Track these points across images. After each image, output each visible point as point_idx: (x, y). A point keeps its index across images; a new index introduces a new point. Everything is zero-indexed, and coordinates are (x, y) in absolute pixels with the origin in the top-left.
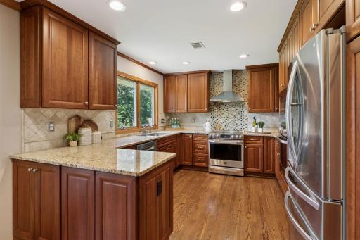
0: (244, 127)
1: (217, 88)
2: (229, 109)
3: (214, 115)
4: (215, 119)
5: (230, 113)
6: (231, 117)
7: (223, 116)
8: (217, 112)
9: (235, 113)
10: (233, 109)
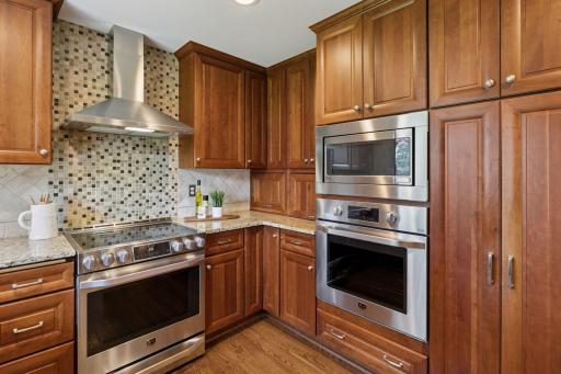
0: (169, 208)
1: (73, 78)
2: (124, 157)
3: (62, 175)
4: (69, 191)
5: (125, 168)
6: (130, 179)
7: (101, 178)
8: (75, 163)
9: (143, 170)
10: (136, 156)
